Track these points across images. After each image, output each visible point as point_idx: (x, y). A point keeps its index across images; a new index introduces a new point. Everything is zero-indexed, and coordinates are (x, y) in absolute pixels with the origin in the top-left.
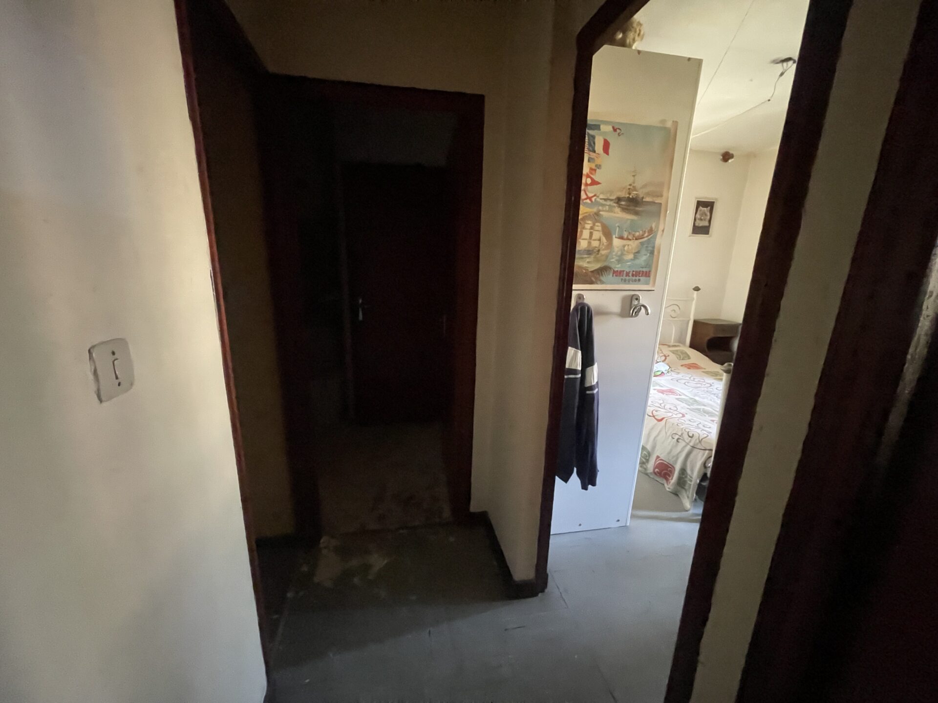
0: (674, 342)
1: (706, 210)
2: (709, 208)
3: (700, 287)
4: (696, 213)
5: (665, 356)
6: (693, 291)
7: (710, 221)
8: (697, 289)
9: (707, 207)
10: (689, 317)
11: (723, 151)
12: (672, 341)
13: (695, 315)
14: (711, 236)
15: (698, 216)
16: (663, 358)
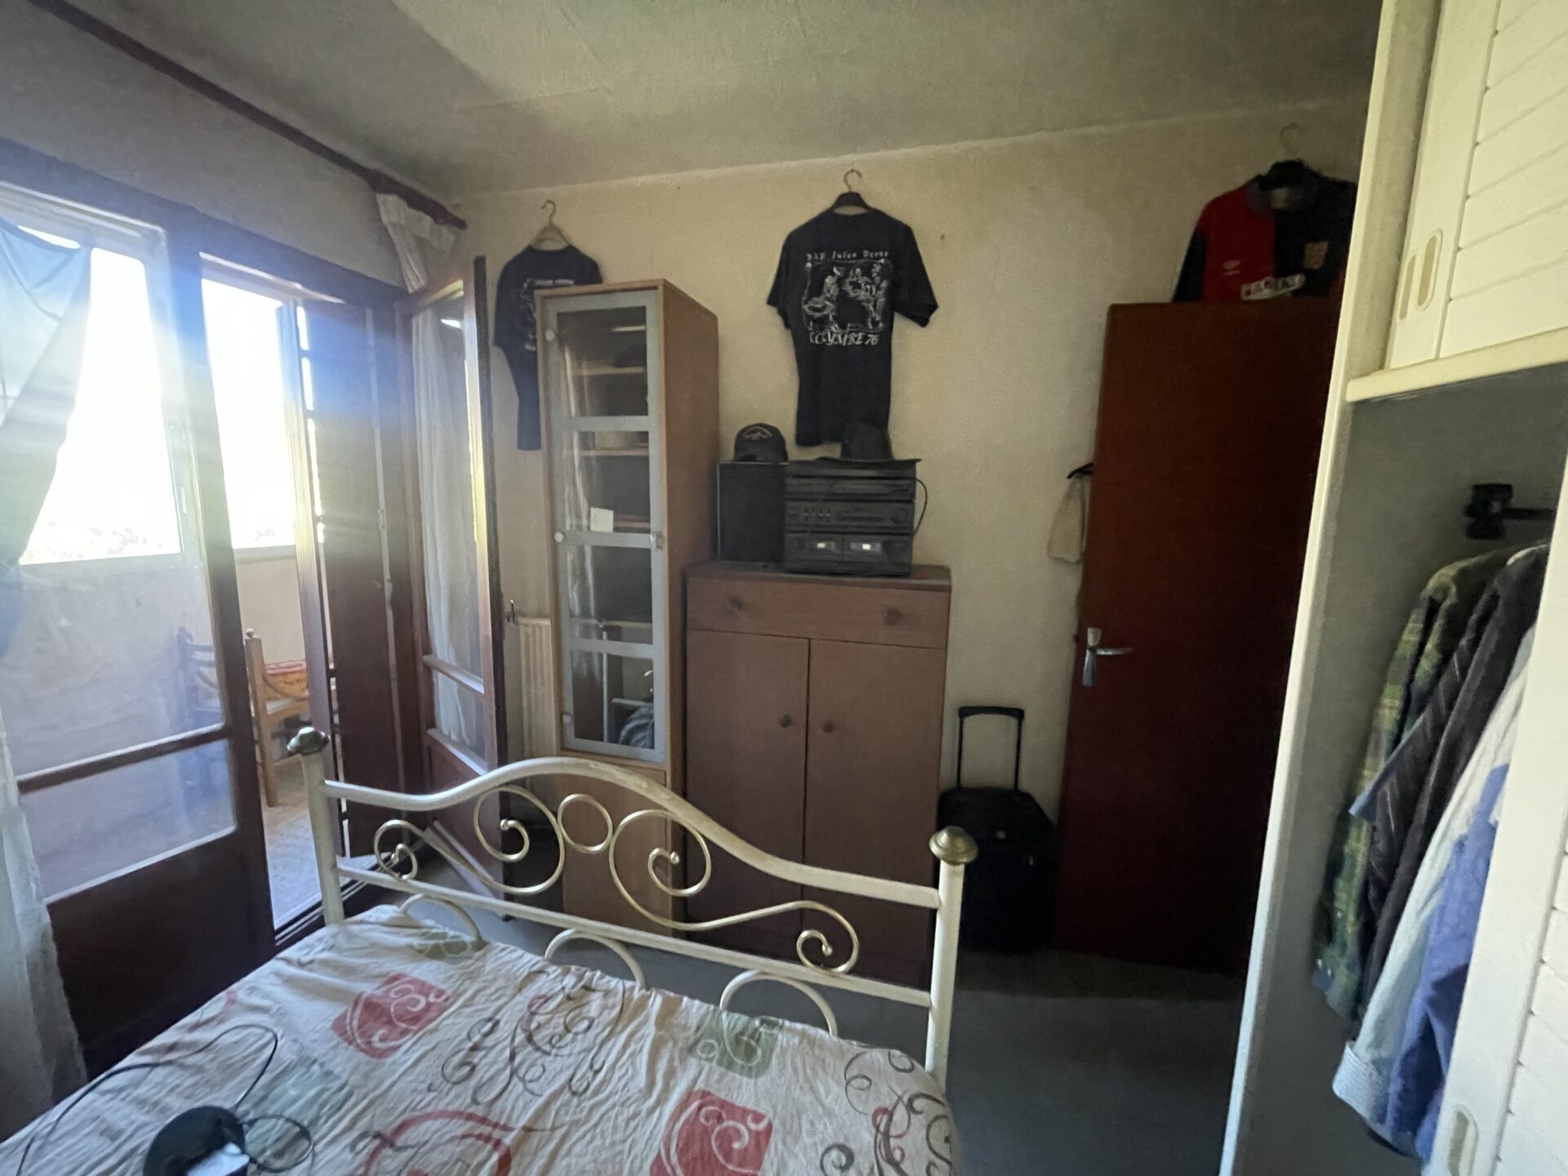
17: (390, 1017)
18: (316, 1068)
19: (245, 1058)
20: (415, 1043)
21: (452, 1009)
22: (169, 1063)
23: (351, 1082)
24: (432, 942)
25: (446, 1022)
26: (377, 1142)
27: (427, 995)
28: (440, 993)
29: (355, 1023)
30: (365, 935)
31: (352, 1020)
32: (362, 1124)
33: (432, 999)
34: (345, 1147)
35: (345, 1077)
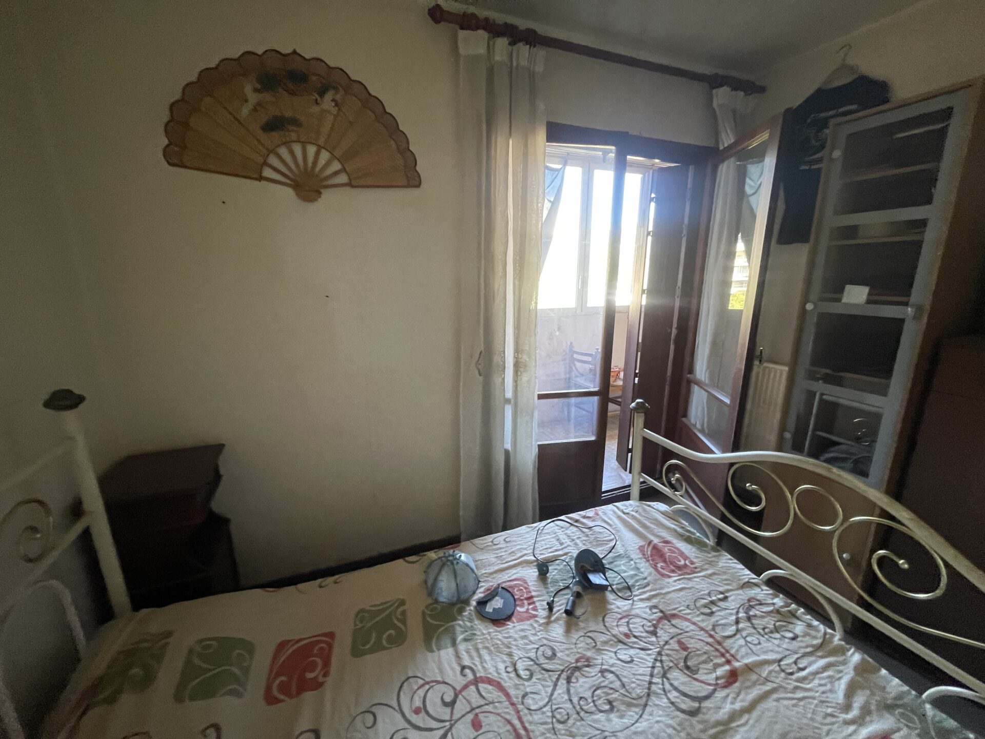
17: (666, 559)
18: (632, 562)
19: (603, 541)
20: (679, 580)
21: (699, 574)
22: (577, 527)
23: (649, 578)
24: (688, 534)
25: (696, 579)
26: (661, 615)
27: (685, 560)
28: (692, 563)
29: (649, 553)
30: (651, 513)
31: (647, 552)
32: (655, 601)
33: (687, 562)
34: (647, 607)
35: (646, 574)
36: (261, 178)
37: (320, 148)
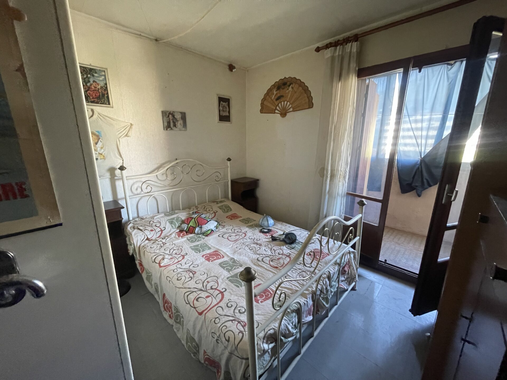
0: (221, 198)
1: (225, 104)
2: (227, 103)
3: (231, 158)
4: (219, 106)
5: (214, 212)
6: (227, 161)
7: (229, 112)
8: (229, 160)
9: (226, 102)
10: (228, 180)
11: (229, 63)
12: (220, 198)
13: (231, 177)
14: (231, 123)
15: (221, 108)
16: (213, 215)
36: (275, 113)
37: (287, 102)
